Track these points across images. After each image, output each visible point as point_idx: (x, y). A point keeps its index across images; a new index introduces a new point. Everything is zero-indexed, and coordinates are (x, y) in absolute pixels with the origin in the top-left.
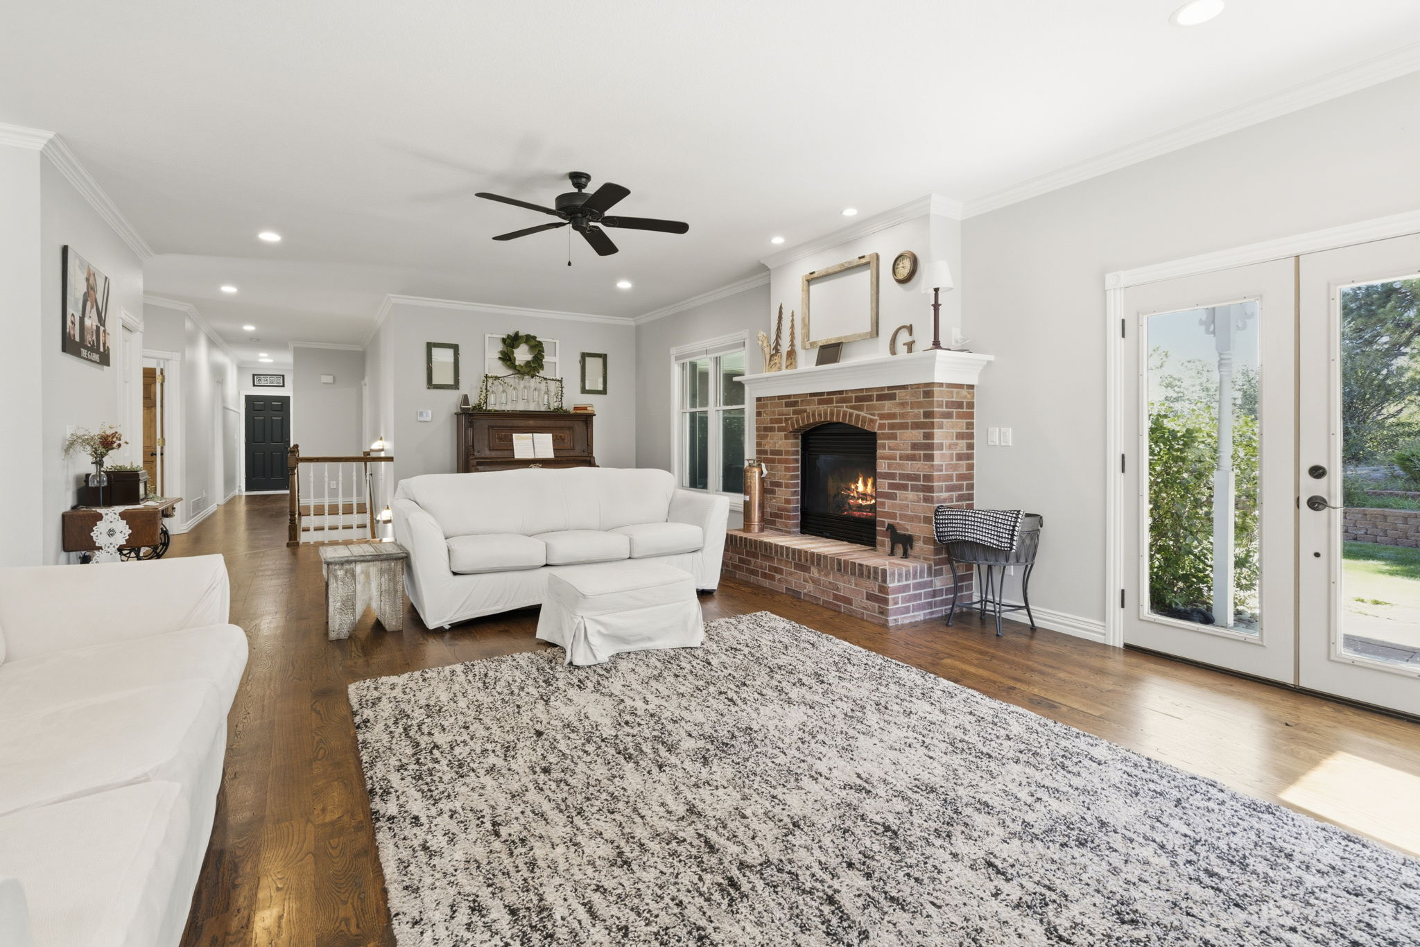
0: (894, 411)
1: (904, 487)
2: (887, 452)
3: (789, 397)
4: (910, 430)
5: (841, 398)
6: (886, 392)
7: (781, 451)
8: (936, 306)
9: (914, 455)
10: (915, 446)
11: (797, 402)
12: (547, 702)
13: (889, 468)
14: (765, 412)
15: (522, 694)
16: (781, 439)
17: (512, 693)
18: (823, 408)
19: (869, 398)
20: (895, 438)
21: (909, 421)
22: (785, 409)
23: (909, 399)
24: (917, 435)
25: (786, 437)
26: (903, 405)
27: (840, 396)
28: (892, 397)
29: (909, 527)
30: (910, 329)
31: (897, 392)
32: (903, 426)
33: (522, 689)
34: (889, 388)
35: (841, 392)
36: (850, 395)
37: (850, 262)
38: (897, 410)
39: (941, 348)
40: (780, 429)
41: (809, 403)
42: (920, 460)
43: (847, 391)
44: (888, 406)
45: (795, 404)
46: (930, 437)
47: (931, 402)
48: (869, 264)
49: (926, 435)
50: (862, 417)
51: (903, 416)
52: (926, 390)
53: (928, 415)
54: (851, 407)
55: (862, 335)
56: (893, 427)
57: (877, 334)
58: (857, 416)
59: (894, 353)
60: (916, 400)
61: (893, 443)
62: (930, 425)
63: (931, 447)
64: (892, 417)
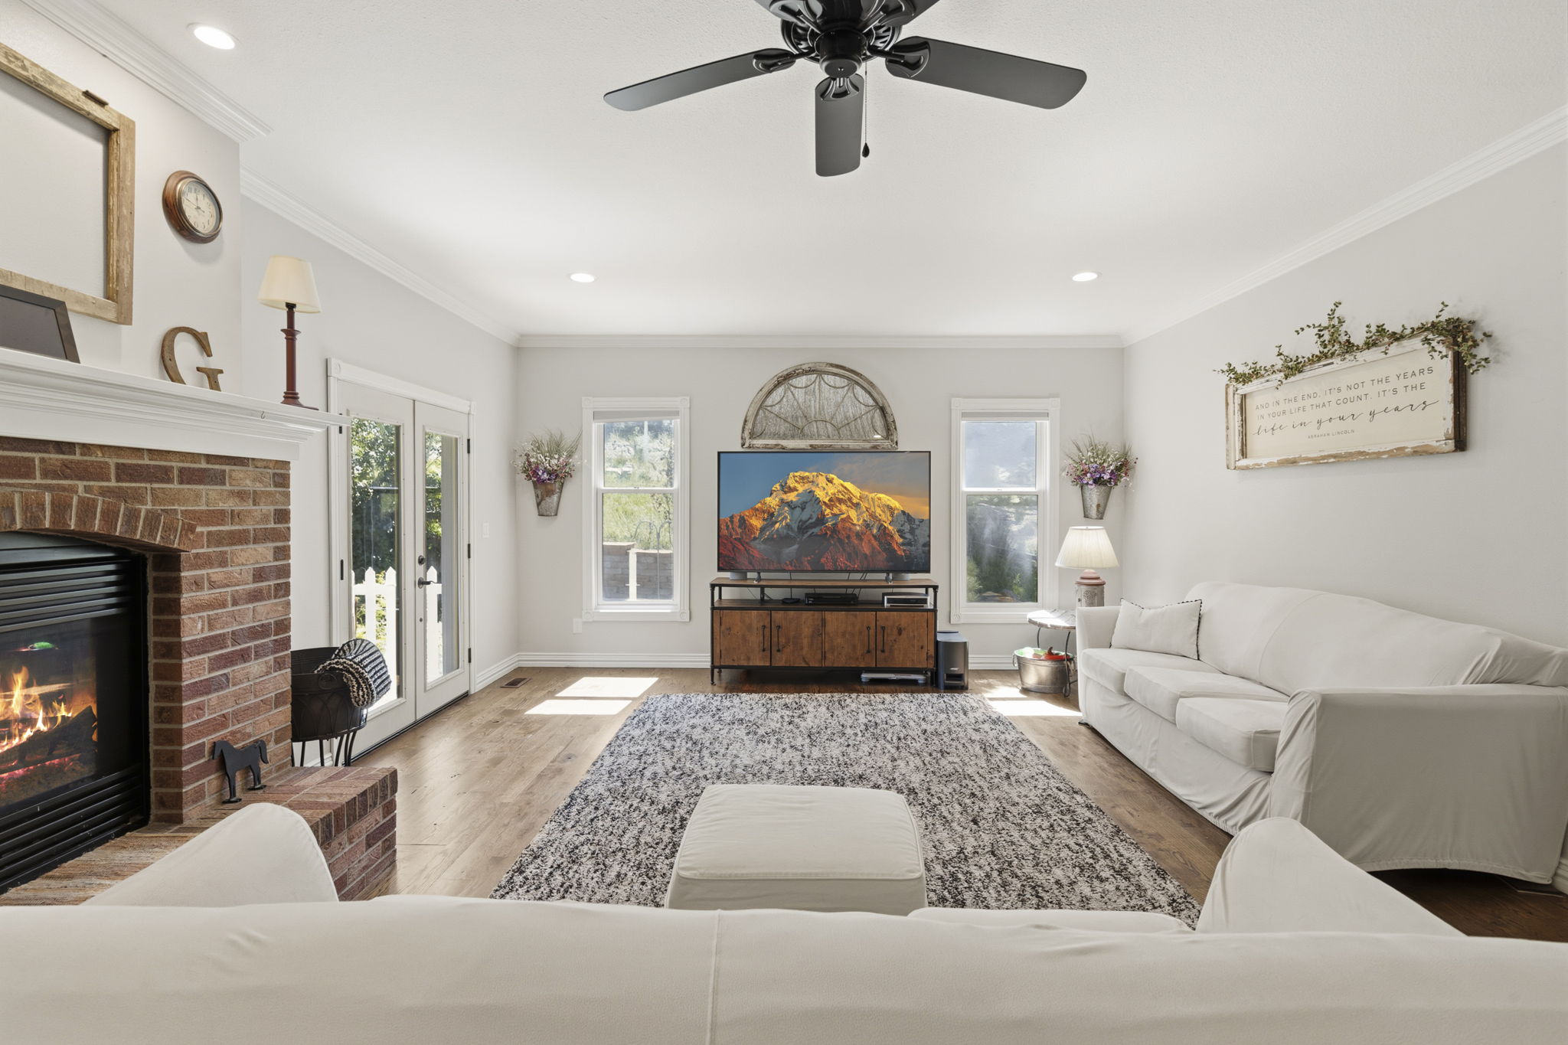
0: (221, 506)
1: (243, 656)
2: (205, 594)
4: (251, 546)
6: (204, 465)
8: (290, 333)
9: (260, 591)
10: (259, 575)
12: (961, 851)
13: (211, 627)
15: (988, 869)
17: (1000, 872)
19: (164, 475)
20: (223, 563)
21: (250, 527)
23: (249, 485)
24: (261, 554)
26: (241, 495)
28: (219, 479)
29: (249, 730)
31: (227, 468)
32: (238, 537)
33: (988, 876)
34: (209, 458)
36: (98, 457)
38: (229, 505)
39: (300, 405)
42: (269, 598)
43: (86, 448)
44: (209, 497)
46: (283, 553)
47: (287, 495)
48: (107, 134)
49: (277, 550)
50: (152, 520)
51: (235, 516)
52: (279, 474)
53: (283, 516)
54: (103, 492)
55: (82, 300)
56: (216, 539)
57: (124, 317)
58: (132, 516)
59: (175, 377)
60: (258, 487)
61: (216, 573)
62: (285, 535)
63: (285, 571)
64: (218, 517)
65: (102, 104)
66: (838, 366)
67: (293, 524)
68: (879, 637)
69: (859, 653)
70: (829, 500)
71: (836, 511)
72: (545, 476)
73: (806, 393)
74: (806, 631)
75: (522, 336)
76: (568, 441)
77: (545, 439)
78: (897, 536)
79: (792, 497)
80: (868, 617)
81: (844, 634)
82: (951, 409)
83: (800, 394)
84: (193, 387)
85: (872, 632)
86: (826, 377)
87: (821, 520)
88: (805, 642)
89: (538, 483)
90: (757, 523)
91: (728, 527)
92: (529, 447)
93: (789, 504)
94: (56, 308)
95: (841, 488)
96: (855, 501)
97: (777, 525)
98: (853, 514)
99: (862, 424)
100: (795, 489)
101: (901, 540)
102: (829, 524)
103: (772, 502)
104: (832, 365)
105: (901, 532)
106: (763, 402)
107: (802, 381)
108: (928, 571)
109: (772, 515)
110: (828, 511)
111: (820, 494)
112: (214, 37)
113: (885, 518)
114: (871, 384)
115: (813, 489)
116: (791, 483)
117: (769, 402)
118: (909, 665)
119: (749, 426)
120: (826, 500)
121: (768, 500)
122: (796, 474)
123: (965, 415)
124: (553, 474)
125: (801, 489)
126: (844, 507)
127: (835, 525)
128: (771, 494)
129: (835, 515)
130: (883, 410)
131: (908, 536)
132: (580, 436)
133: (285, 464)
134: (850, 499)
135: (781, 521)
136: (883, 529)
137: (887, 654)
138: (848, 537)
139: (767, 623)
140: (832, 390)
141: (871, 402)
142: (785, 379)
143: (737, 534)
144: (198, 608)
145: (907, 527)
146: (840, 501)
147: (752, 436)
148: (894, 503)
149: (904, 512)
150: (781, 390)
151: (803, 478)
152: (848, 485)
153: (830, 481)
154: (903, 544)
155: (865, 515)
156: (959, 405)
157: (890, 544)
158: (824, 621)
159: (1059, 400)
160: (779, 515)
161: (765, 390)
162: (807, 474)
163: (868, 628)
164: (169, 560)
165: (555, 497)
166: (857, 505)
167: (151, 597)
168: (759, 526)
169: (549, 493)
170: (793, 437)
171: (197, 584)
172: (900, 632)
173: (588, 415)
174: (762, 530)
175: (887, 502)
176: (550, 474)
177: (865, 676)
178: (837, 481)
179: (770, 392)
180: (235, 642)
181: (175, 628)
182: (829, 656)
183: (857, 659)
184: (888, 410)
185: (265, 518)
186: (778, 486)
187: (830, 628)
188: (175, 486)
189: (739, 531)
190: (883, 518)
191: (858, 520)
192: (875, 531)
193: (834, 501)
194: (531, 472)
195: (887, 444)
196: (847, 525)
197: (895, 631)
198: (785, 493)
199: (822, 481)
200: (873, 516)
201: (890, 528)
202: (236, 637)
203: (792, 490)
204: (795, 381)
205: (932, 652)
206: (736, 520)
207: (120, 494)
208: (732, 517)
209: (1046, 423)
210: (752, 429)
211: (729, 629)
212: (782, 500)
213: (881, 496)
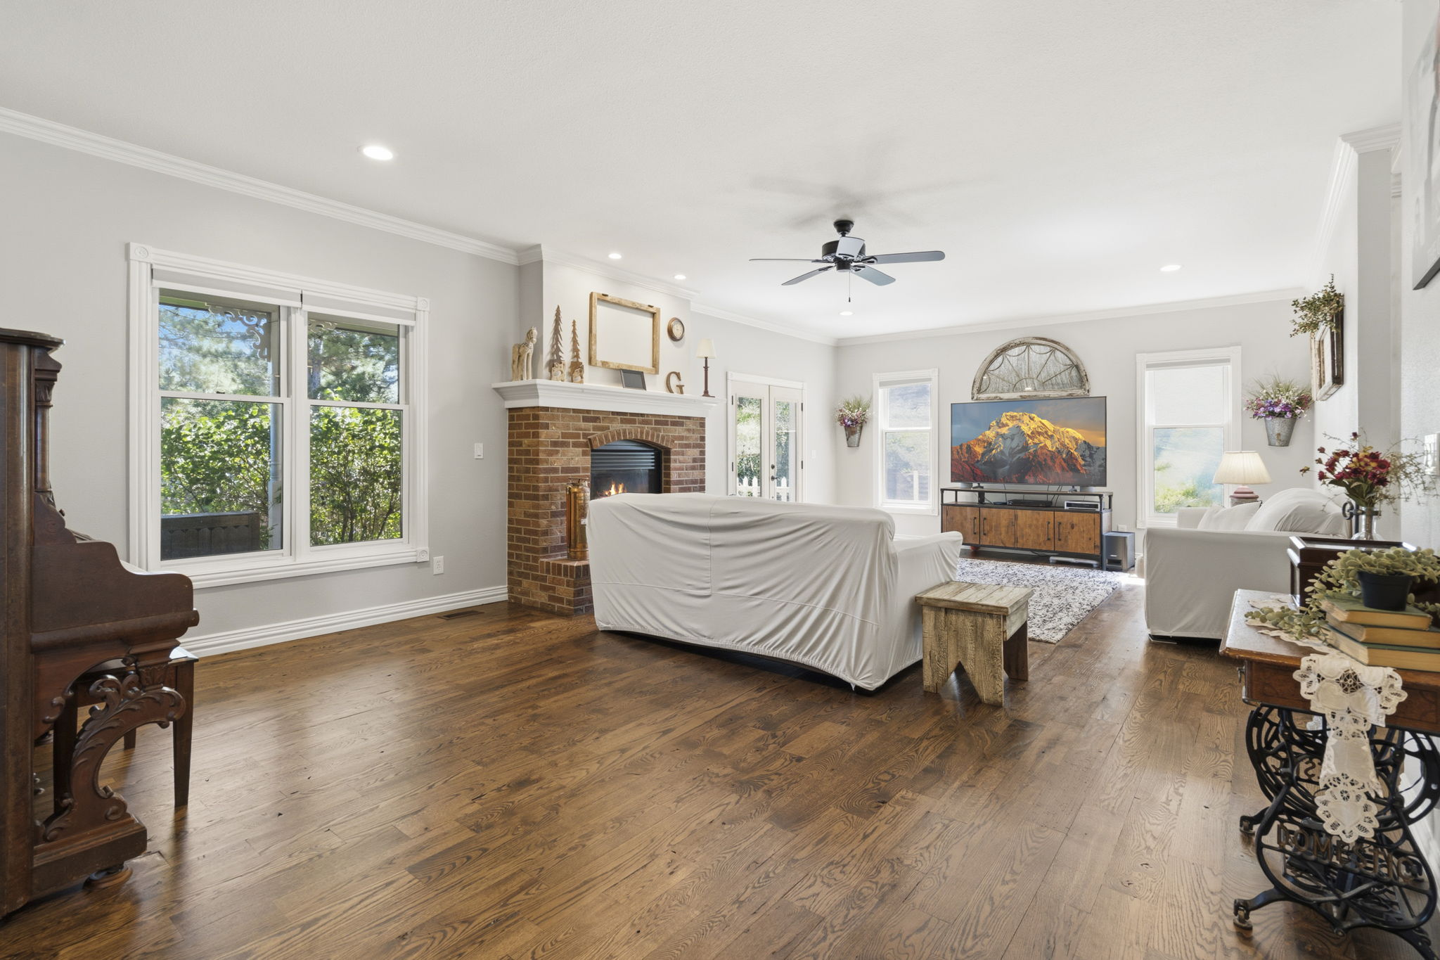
0: (683, 434)
1: (689, 489)
2: (677, 465)
3: (588, 411)
4: (692, 449)
5: (643, 420)
6: (678, 420)
7: (579, 468)
8: (706, 368)
9: (695, 466)
10: (695, 460)
11: (598, 418)
14: (554, 425)
16: (578, 456)
18: (627, 427)
19: (666, 423)
20: (683, 454)
21: (693, 442)
22: (583, 424)
23: (691, 427)
24: (695, 452)
25: (584, 454)
26: (689, 430)
27: (642, 418)
28: (682, 424)
30: (678, 375)
31: (684, 420)
32: (688, 446)
34: (680, 417)
35: (642, 415)
36: (650, 418)
37: (641, 305)
38: (685, 434)
39: (709, 396)
40: (576, 445)
41: (612, 421)
42: (697, 469)
43: (647, 415)
44: (679, 431)
45: (595, 419)
46: (703, 453)
47: (704, 431)
48: (653, 315)
49: (701, 451)
50: (663, 437)
51: (687, 438)
52: (701, 422)
53: (703, 439)
54: (652, 429)
55: (647, 369)
56: (681, 446)
57: (657, 372)
58: (658, 436)
59: (671, 391)
60: (694, 427)
61: (681, 458)
62: (703, 446)
63: (703, 460)
64: (681, 438)
65: (652, 307)
66: (1041, 339)
67: (706, 442)
68: (1057, 530)
69: (1041, 540)
70: (1032, 433)
71: (1036, 441)
72: (849, 423)
73: (1018, 360)
74: (1004, 522)
75: (839, 339)
76: (865, 401)
77: (852, 401)
78: (1080, 460)
79: (1004, 431)
80: (1048, 515)
81: (1030, 526)
82: (1136, 363)
83: (1014, 361)
84: (676, 394)
85: (1051, 526)
86: (1033, 347)
87: (1025, 448)
88: (1003, 530)
89: (847, 427)
90: (979, 450)
91: (958, 452)
92: (842, 406)
93: (1003, 436)
94: (641, 374)
95: (1040, 424)
96: (1050, 433)
97: (994, 451)
98: (1048, 443)
99: (1061, 378)
100: (1007, 425)
101: (1083, 463)
102: (1031, 451)
103: (990, 434)
104: (1037, 338)
105: (1083, 456)
106: (987, 368)
107: (1016, 351)
108: (1105, 485)
109: (990, 444)
110: (1031, 441)
111: (1024, 428)
112: (680, 277)
113: (1072, 446)
114: (1067, 349)
115: (1020, 425)
116: (1004, 420)
117: (992, 367)
118: (1079, 551)
119: (977, 385)
120: (1029, 433)
121: (987, 432)
122: (1008, 414)
123: (1149, 366)
124: (854, 421)
125: (1011, 424)
126: (1042, 438)
127: (1036, 451)
128: (990, 428)
129: (1035, 444)
130: (1077, 367)
131: (1088, 459)
132: (871, 398)
133: (703, 419)
134: (1046, 432)
135: (997, 448)
136: (1070, 454)
137: (1062, 542)
138: (1045, 460)
139: (977, 515)
140: (1038, 355)
141: (1068, 362)
142: (1003, 351)
143: (965, 457)
144: (676, 469)
145: (1087, 453)
146: (1039, 434)
147: (979, 391)
148: (1078, 435)
149: (1085, 442)
150: (1000, 359)
151: (1012, 417)
152: (1045, 422)
153: (1032, 419)
154: (1085, 465)
155: (1057, 444)
156: (1143, 359)
157: (1075, 465)
158: (1016, 517)
159: (1240, 347)
160: (995, 444)
161: (988, 360)
162: (1015, 414)
163: (1049, 523)
164: (668, 451)
165: (857, 436)
166: (1051, 437)
167: (663, 464)
168: (981, 452)
169: (853, 433)
170: (1008, 391)
171: (675, 461)
172: (1073, 527)
173: (876, 384)
174: (983, 455)
175: (1073, 434)
176: (852, 421)
177: (1052, 559)
178: (1037, 419)
179: (991, 362)
180: (686, 484)
181: (668, 475)
182: (1020, 540)
183: (1040, 544)
184: (1081, 366)
185: (696, 439)
186: (994, 422)
187: (1020, 521)
188: (669, 427)
189: (967, 455)
190: (1070, 446)
191: (1052, 447)
192: (1064, 456)
193: (1035, 434)
194: (842, 419)
195: (1080, 392)
196: (1045, 451)
197: (1069, 526)
198: (1000, 427)
199: (1026, 419)
200: (1063, 444)
201: (1076, 453)
202: (687, 482)
203: (1004, 425)
204: (1010, 352)
205: (1098, 543)
206: (964, 447)
207: (656, 430)
208: (961, 446)
209: (1229, 367)
210: (979, 387)
211: (952, 518)
212: (997, 433)
213: (1068, 429)
